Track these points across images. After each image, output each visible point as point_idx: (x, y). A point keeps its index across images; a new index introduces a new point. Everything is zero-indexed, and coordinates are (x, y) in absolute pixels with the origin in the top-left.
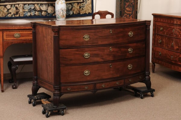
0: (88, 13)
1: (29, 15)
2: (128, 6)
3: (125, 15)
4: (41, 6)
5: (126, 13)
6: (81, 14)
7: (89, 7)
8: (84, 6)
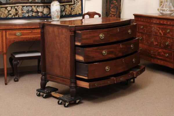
0: (78, 14)
1: (28, 16)
2: (113, 8)
3: (110, 15)
4: (37, 8)
7: (79, 9)
8: (75, 7)
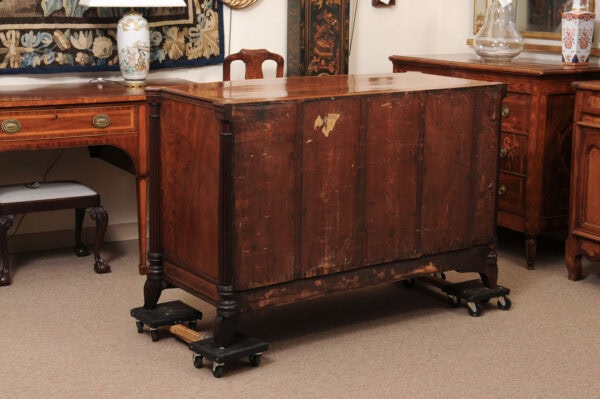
0: (208, 57)
1: (39, 63)
2: (322, 36)
3: (315, 60)
4: (72, 38)
5: (317, 56)
6: (190, 58)
7: (213, 39)
8: (197, 35)
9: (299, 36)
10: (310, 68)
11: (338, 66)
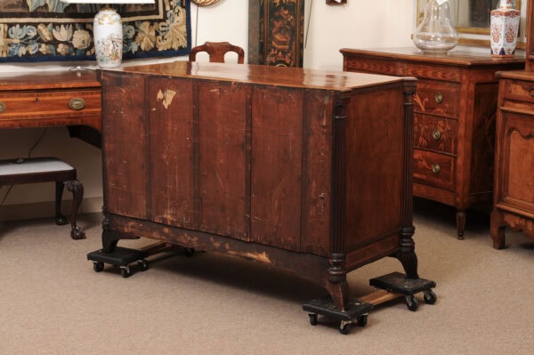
0: (176, 49)
1: (24, 53)
2: (279, 31)
3: (272, 52)
4: (54, 30)
5: (275, 49)
6: (160, 49)
7: (180, 32)
8: (166, 29)
9: (258, 30)
10: (268, 59)
11: (293, 58)
